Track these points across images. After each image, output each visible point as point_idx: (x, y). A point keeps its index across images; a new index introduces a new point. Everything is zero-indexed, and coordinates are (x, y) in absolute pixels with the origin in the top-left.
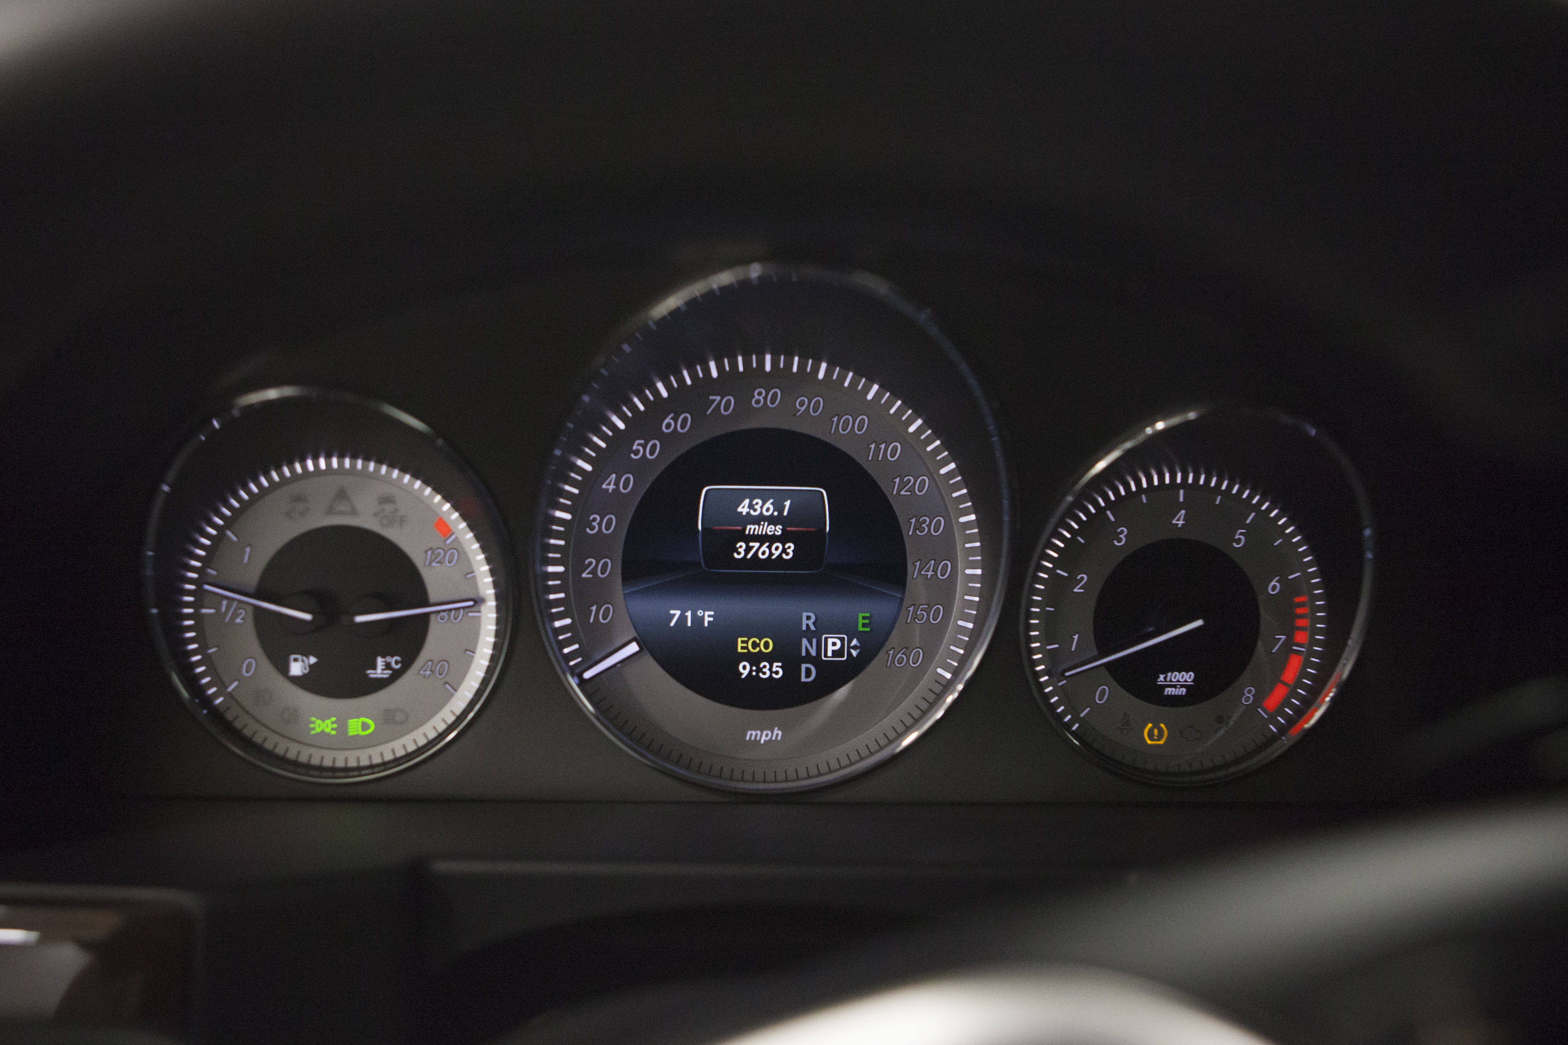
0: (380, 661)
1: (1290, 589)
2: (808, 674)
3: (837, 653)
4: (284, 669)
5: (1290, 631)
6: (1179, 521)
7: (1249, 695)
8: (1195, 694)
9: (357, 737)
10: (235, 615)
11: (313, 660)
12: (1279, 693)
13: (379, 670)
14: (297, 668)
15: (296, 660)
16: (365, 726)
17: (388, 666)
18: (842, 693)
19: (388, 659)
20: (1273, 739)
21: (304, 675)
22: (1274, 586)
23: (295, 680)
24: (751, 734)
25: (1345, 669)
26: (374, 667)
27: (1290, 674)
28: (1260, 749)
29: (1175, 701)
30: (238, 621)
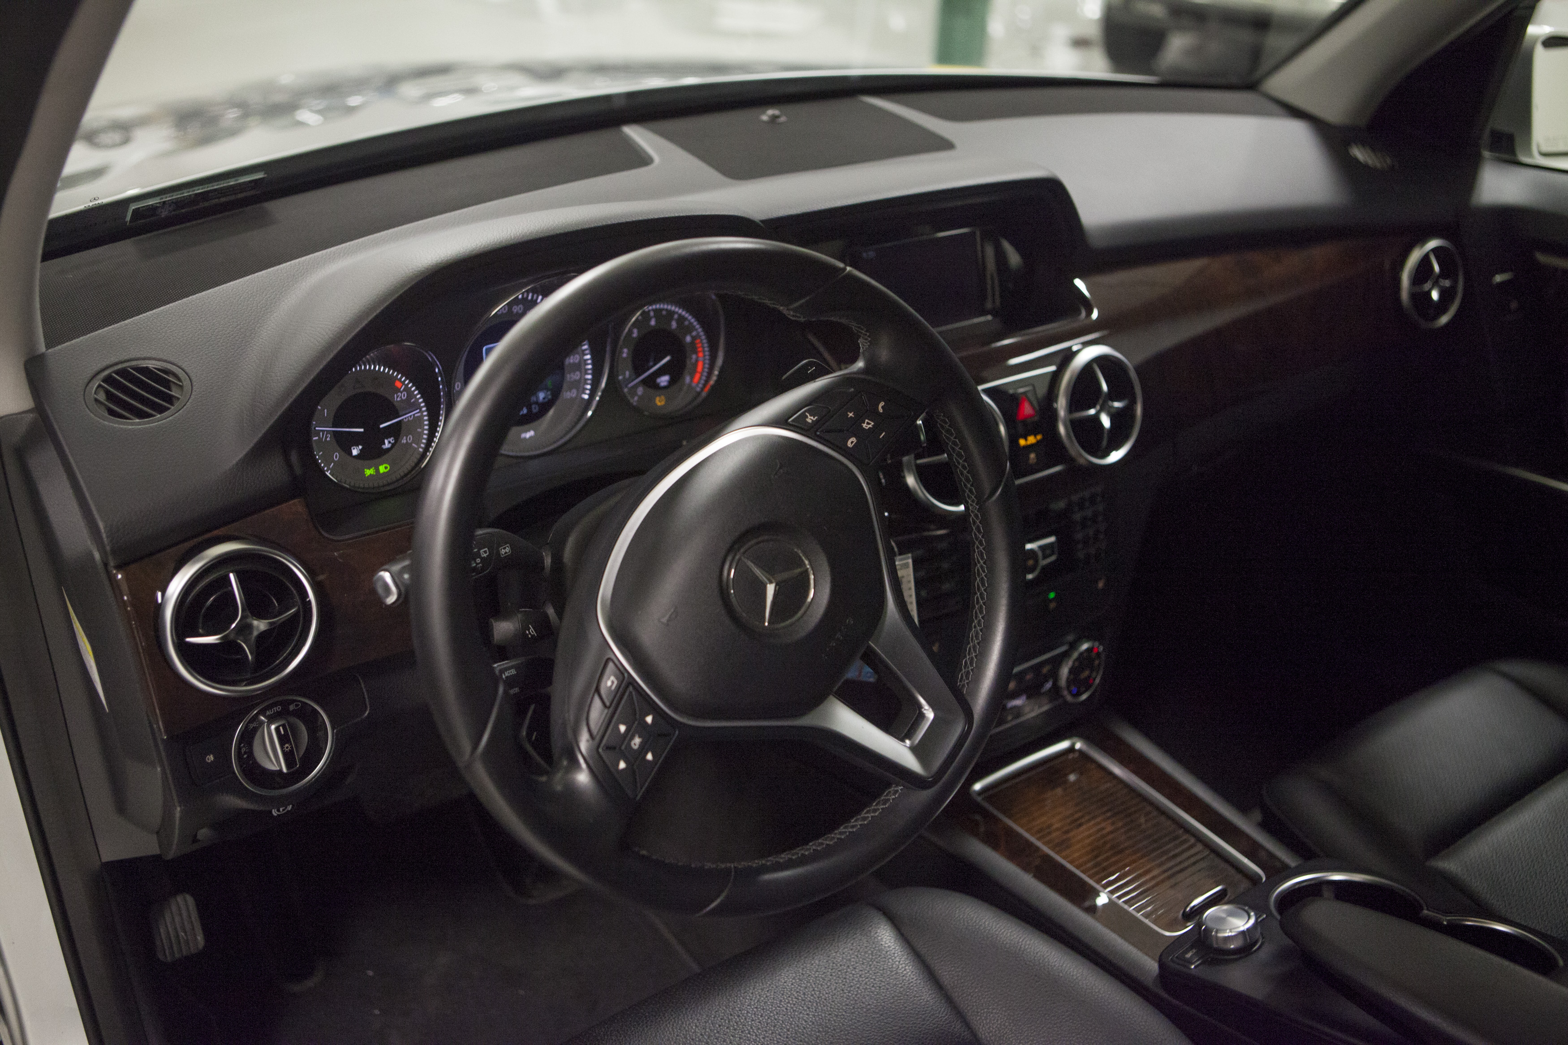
0: (386, 441)
1: (694, 338)
2: (535, 409)
3: (544, 399)
4: (350, 453)
5: (696, 353)
6: (653, 322)
7: (688, 379)
8: (672, 382)
9: (384, 473)
10: (326, 437)
11: (360, 447)
12: (697, 376)
13: (386, 444)
14: (355, 452)
15: (354, 449)
16: (386, 468)
17: (389, 442)
18: (551, 412)
19: (389, 440)
20: (699, 394)
21: (358, 454)
22: (688, 339)
23: (355, 457)
24: (523, 435)
25: (720, 361)
26: (384, 444)
27: (700, 368)
28: (695, 398)
29: (665, 388)
30: (328, 439)
